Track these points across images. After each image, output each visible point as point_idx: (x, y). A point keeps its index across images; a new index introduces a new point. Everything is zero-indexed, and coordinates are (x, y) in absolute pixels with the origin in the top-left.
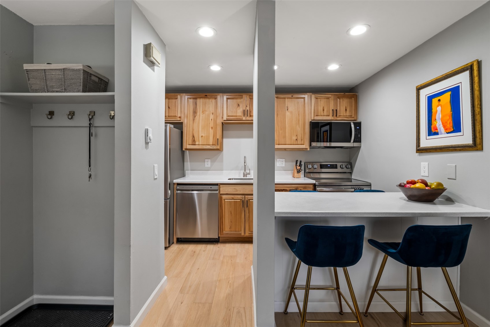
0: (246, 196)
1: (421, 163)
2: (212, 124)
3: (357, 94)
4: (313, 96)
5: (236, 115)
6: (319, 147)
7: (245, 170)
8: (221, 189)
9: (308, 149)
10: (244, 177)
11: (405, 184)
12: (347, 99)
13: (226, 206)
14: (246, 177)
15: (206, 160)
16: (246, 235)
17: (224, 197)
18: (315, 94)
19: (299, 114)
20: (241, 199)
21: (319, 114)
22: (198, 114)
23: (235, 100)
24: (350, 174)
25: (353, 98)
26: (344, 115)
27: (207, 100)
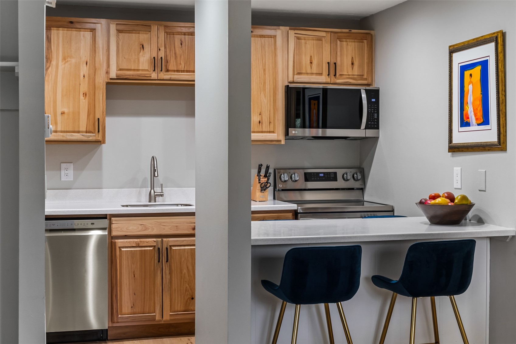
0: (165, 239)
1: (454, 168)
2: (84, 87)
3: (372, 32)
4: (292, 33)
5: (136, 68)
6: (303, 138)
7: (152, 187)
8: (113, 226)
9: (283, 142)
10: (150, 201)
11: (426, 200)
12: (355, 42)
13: (124, 262)
14: (155, 202)
15: (63, 165)
16: (164, 319)
17: (120, 242)
18: (294, 30)
19: (264, 70)
20: (155, 246)
21: (304, 72)
22: (54, 62)
23: (134, 36)
24: (361, 191)
25: (365, 41)
26: (350, 74)
27: (74, 33)
